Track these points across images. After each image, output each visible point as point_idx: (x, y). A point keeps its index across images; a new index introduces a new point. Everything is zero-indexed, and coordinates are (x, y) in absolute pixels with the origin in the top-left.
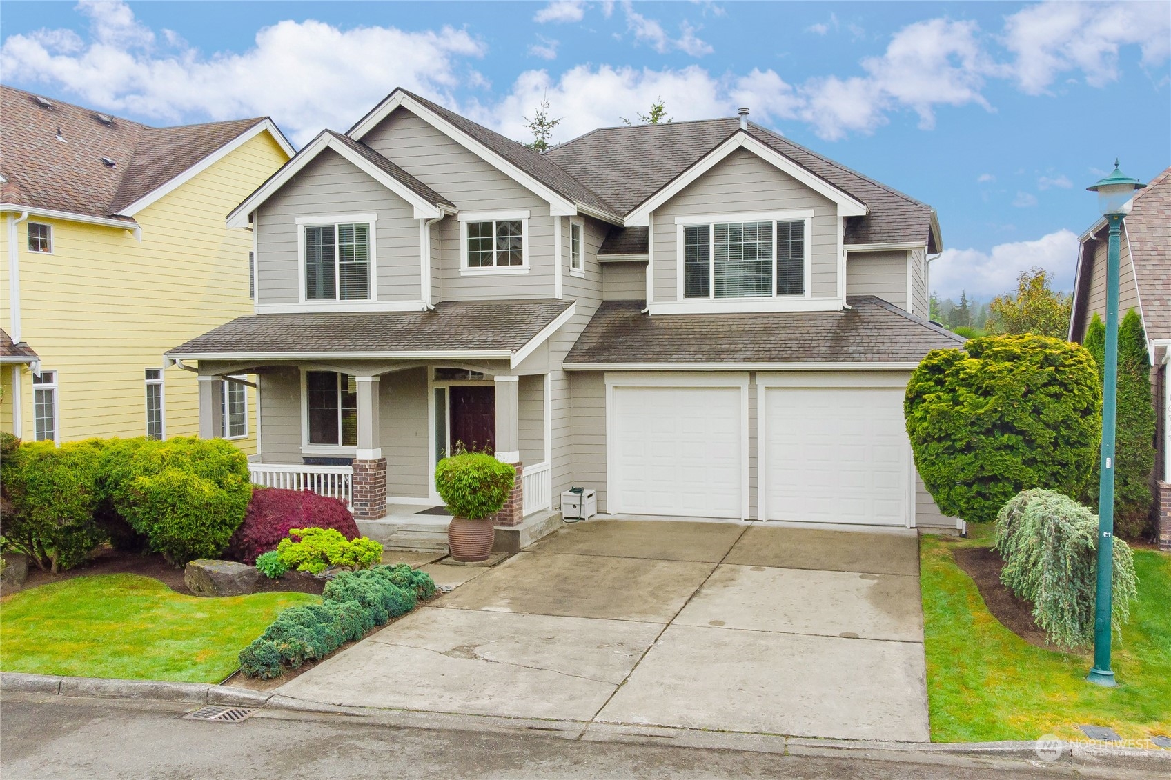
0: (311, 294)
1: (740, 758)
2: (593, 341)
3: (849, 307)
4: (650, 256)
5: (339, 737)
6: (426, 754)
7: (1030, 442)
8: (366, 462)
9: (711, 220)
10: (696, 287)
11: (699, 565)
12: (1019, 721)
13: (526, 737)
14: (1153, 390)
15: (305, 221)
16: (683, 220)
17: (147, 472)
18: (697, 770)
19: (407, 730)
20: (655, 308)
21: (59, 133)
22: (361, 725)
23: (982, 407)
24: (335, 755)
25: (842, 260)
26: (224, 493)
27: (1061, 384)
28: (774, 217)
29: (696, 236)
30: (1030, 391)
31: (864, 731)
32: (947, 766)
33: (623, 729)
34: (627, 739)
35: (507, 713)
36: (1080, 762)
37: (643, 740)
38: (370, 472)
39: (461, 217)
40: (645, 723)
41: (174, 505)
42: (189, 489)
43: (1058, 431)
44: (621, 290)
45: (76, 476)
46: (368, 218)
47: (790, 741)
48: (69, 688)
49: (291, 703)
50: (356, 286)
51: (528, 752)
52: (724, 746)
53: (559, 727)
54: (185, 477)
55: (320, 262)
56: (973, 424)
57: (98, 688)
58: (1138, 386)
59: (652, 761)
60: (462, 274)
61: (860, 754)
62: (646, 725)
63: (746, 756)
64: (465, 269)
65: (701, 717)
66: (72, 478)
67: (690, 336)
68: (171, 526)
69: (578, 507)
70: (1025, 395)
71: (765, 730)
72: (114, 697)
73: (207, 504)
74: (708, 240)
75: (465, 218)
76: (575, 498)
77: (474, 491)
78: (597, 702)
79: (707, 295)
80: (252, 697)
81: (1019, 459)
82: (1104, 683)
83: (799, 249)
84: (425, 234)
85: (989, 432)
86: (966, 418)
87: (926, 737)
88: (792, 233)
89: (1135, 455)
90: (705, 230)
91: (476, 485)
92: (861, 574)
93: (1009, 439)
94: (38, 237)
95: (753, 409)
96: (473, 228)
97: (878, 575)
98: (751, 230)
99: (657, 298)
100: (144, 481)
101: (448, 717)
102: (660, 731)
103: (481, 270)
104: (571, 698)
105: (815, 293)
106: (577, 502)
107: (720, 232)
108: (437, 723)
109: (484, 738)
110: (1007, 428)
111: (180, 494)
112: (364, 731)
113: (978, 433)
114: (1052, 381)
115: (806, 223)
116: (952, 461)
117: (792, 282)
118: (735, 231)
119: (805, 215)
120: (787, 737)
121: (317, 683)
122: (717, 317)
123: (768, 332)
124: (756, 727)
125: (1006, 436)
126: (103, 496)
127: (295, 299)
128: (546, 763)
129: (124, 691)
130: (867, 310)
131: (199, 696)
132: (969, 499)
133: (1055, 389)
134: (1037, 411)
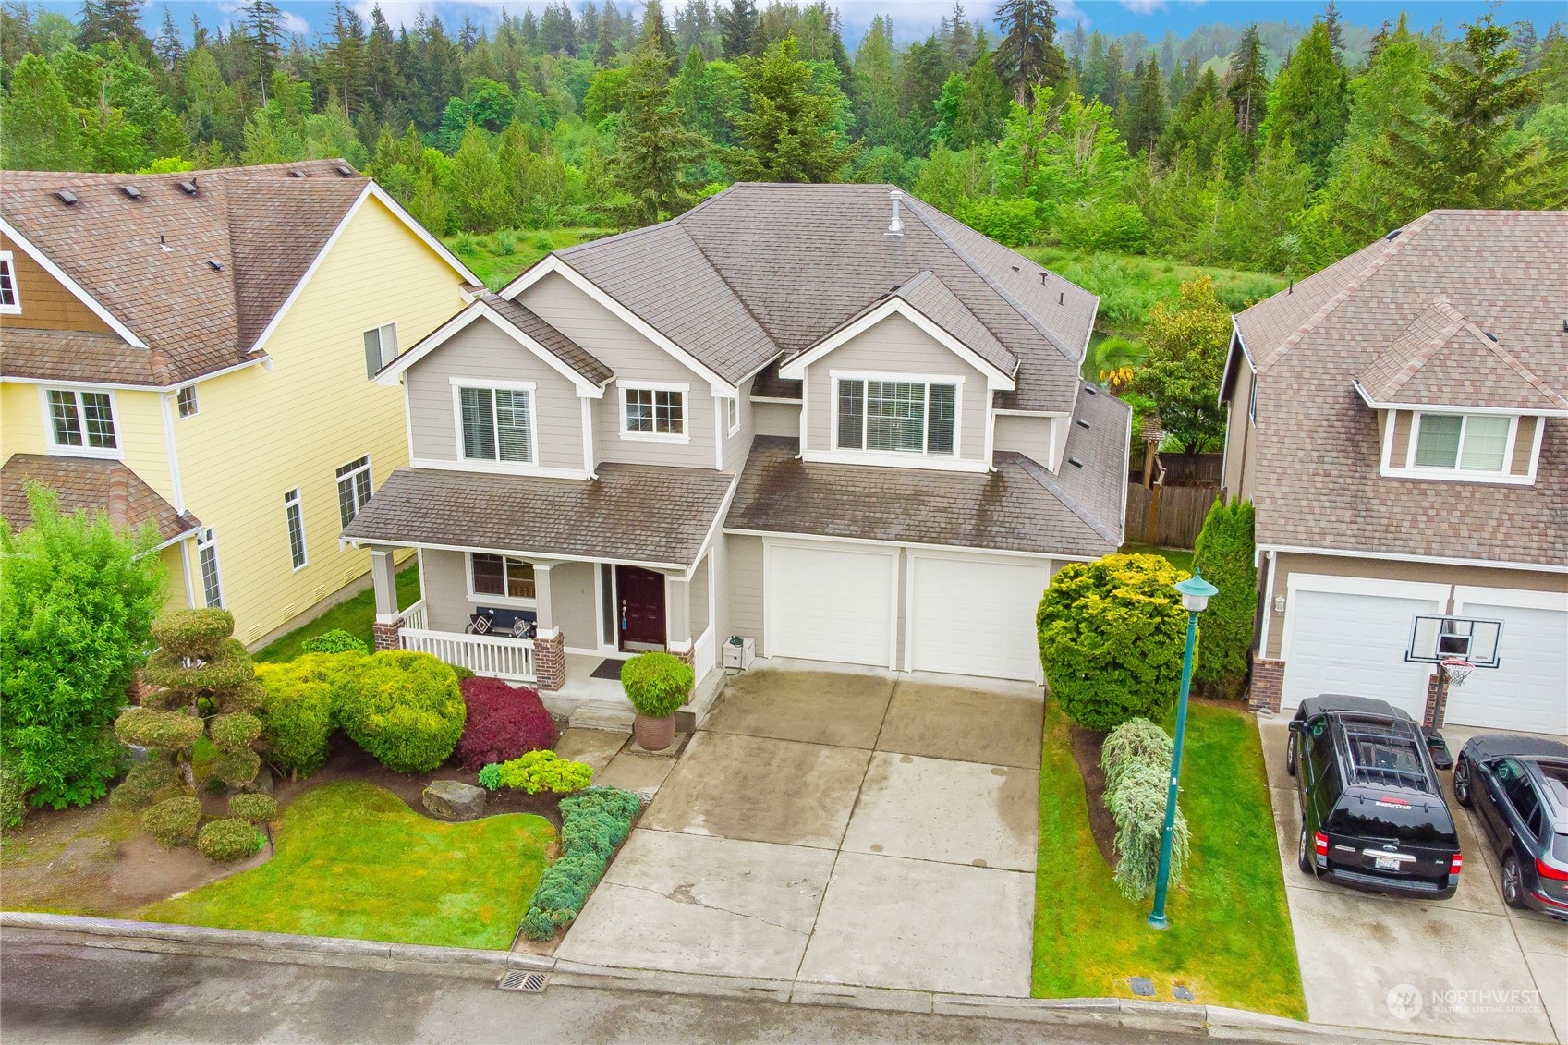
0: (469, 453)
1: (902, 1020)
2: (750, 498)
3: (995, 470)
4: (805, 401)
5: (623, 1008)
6: (689, 1025)
7: (1136, 678)
8: (547, 641)
9: (866, 377)
10: (849, 437)
11: (855, 753)
12: (1092, 975)
13: (750, 1001)
14: (1258, 576)
15: (457, 383)
16: (837, 375)
17: (380, 710)
18: (874, 1036)
19: (667, 997)
20: (807, 454)
21: (163, 242)
22: (632, 991)
23: (1099, 646)
24: (627, 1031)
25: (990, 425)
26: (445, 721)
27: (1165, 634)
28: (928, 379)
29: (850, 390)
30: (1138, 638)
31: (985, 986)
32: (1039, 1023)
33: (818, 988)
34: (823, 1001)
35: (733, 972)
36: (1125, 1014)
37: (834, 1001)
38: (551, 650)
39: (619, 383)
40: (834, 981)
41: (407, 740)
42: (419, 725)
43: (1160, 671)
44: (774, 426)
45: (316, 716)
46: (528, 386)
47: (937, 998)
48: (398, 954)
49: (572, 967)
50: (516, 449)
51: (758, 1019)
52: (890, 1007)
53: (774, 988)
54: (414, 715)
55: (477, 422)
56: (1090, 661)
57: (420, 955)
58: (1245, 574)
59: (844, 1026)
60: (622, 438)
61: (980, 1012)
62: (834, 984)
63: (906, 1017)
64: (625, 434)
65: (874, 974)
66: (314, 719)
67: (845, 498)
68: (406, 754)
69: (739, 659)
70: (1134, 642)
71: (918, 987)
72: (435, 962)
73: (435, 735)
74: (862, 395)
75: (624, 385)
76: (735, 650)
77: (660, 700)
78: (795, 956)
79: (859, 446)
80: (543, 964)
81: (1126, 690)
82: (1158, 926)
83: (949, 411)
84: (586, 412)
85: (1104, 668)
86: (1085, 656)
87: (1027, 992)
88: (943, 396)
89: (1237, 633)
90: (859, 384)
91: (663, 695)
92: (993, 767)
93: (1119, 675)
94: (186, 403)
95: (903, 575)
96: (632, 395)
97: (1006, 768)
98: (904, 387)
99: (811, 446)
100: (377, 720)
101: (691, 978)
102: (845, 991)
103: (640, 435)
104: (777, 953)
105: (964, 455)
106: (738, 655)
107: (874, 387)
108: (685, 987)
109: (724, 1004)
110: (1117, 666)
111: (413, 732)
112: (636, 1000)
113: (1094, 669)
114: (1158, 630)
115: (957, 388)
116: (1072, 684)
117: (941, 440)
118: (888, 387)
119: (958, 380)
120: (934, 993)
121: (583, 942)
122: (869, 470)
123: (917, 498)
124: (911, 983)
125: (1117, 672)
126: (337, 726)
127: (454, 457)
128: (773, 1033)
129: (442, 957)
130: (1013, 474)
131: (501, 962)
132: (1085, 714)
133: (1160, 638)
134: (1144, 655)
